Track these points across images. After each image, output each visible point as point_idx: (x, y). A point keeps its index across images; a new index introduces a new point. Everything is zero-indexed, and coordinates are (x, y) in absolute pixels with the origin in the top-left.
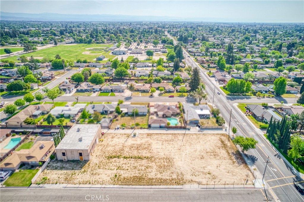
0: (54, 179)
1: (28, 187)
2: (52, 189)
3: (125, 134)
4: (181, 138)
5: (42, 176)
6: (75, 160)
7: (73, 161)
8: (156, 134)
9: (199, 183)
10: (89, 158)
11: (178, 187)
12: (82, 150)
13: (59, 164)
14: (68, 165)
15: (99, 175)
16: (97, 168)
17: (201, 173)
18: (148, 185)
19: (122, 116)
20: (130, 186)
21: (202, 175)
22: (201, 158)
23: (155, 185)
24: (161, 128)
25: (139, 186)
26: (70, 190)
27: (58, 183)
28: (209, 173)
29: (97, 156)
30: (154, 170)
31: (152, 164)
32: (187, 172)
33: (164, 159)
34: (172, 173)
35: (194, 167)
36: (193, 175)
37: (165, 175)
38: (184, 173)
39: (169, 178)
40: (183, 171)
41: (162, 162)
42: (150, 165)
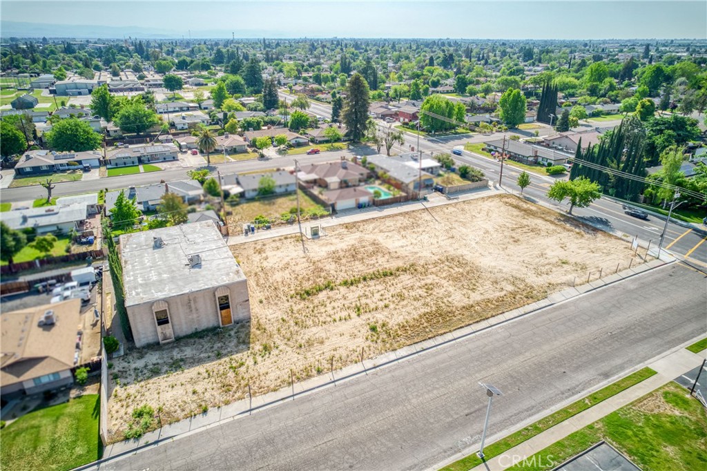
0: (179, 401)
1: (98, 464)
2: (207, 432)
3: (286, 238)
4: (426, 216)
5: (123, 411)
6: (203, 331)
7: (198, 335)
8: (364, 221)
9: (572, 285)
10: (249, 311)
11: (543, 305)
12: (227, 287)
13: (153, 358)
14: (188, 352)
15: (322, 343)
16: (294, 328)
17: (550, 266)
18: (477, 322)
19: (234, 204)
20: (440, 340)
21: (554, 269)
22: (515, 241)
23: (493, 316)
24: (362, 210)
25: (458, 331)
26: (275, 410)
27: (210, 409)
28: (564, 263)
29: (261, 302)
30: (451, 289)
31: (430, 279)
32: (522, 272)
33: (443, 263)
34: (497, 283)
35: (522, 259)
36: (539, 274)
37: (486, 292)
38: (518, 276)
39: (502, 294)
40: (514, 273)
41: (446, 268)
42: (429, 281)
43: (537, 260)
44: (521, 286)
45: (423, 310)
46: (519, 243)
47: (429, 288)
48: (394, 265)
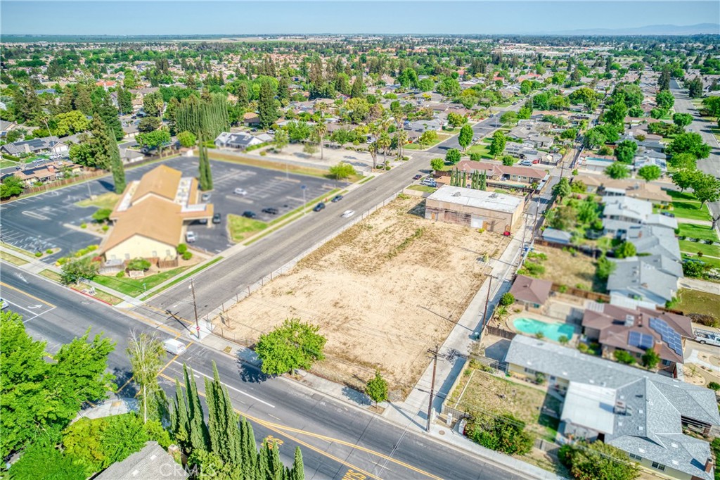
17: (300, 287)
21: (297, 285)
22: (337, 303)
28: (290, 292)
30: (354, 252)
31: (371, 254)
32: (319, 276)
33: (375, 267)
34: (331, 264)
35: (323, 286)
36: (306, 277)
37: (335, 256)
38: (319, 272)
39: (323, 258)
40: (323, 273)
41: (369, 264)
42: (369, 253)
43: (312, 289)
44: (315, 266)
45: (358, 239)
46: (333, 303)
47: (366, 250)
48: (402, 257)
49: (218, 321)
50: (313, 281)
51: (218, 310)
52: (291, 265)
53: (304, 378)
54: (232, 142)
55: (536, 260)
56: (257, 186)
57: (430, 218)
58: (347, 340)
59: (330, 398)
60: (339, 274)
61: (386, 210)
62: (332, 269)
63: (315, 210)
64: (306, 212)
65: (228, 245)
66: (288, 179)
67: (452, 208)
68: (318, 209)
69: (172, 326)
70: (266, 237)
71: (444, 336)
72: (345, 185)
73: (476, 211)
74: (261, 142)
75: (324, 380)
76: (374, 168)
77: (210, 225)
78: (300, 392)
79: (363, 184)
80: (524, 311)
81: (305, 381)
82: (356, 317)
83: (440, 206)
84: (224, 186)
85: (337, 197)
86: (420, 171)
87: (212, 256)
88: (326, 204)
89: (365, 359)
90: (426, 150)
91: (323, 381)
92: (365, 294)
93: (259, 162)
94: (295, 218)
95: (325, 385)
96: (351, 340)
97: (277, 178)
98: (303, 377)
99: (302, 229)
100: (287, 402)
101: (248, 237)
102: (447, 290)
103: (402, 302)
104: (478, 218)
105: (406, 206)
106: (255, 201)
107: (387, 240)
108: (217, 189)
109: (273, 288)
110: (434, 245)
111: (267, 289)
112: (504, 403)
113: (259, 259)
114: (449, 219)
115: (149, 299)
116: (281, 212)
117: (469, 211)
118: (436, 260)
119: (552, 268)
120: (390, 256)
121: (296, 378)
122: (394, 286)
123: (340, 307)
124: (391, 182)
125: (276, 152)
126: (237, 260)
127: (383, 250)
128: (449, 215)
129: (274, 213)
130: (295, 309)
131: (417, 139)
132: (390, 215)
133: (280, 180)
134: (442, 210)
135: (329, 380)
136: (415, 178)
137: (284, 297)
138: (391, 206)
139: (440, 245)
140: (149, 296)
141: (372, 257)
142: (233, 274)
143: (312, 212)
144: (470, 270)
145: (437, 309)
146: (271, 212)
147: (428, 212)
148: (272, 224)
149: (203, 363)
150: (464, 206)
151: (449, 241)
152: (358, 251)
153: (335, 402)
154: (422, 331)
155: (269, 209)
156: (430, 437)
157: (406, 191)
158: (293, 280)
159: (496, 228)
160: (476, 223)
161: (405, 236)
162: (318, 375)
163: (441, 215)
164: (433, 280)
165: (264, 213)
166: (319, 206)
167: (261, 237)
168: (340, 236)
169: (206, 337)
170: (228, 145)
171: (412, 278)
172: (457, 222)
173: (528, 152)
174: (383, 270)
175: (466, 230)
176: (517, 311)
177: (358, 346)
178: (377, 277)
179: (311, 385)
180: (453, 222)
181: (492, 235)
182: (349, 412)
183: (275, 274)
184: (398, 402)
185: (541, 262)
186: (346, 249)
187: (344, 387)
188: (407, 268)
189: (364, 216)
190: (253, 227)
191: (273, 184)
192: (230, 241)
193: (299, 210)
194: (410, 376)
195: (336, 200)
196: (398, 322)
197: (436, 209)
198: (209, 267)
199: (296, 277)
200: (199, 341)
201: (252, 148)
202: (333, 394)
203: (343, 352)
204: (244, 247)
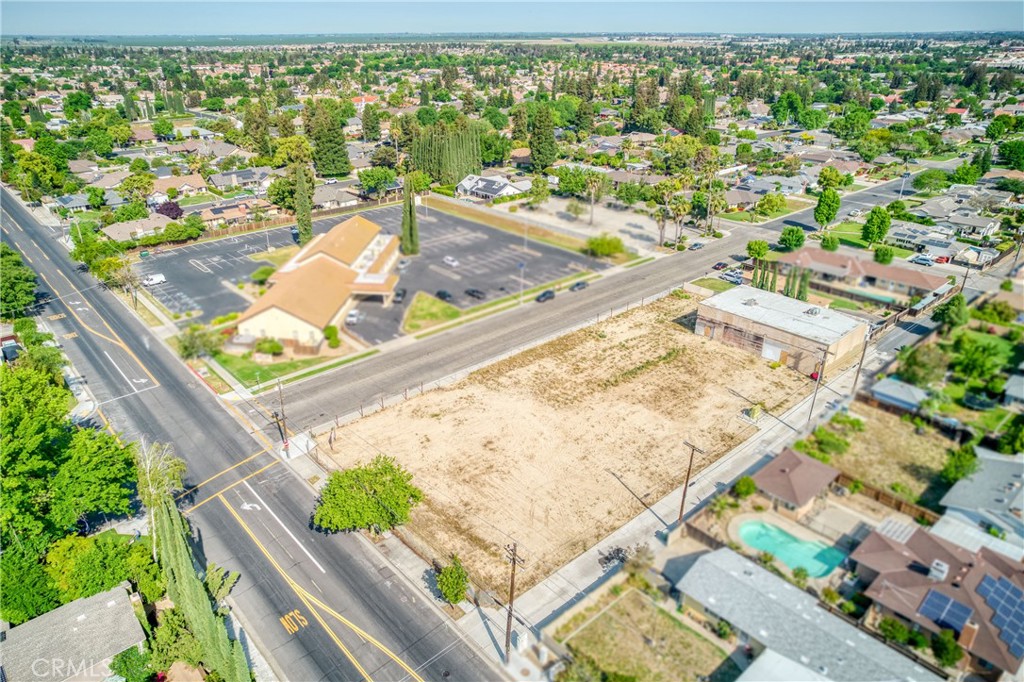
17: (455, 409)
21: (451, 406)
22: (491, 442)
28: (436, 415)
30: (558, 371)
31: (580, 378)
32: (489, 398)
33: (575, 398)
34: (516, 383)
35: (486, 414)
36: (469, 397)
37: (524, 374)
38: (492, 392)
39: (509, 373)
40: (497, 395)
41: (569, 392)
42: (580, 375)
43: (467, 416)
44: (491, 382)
45: (574, 351)
46: (485, 441)
47: (577, 370)
48: (625, 388)
49: (324, 439)
50: (476, 405)
51: (332, 423)
52: (461, 376)
53: (384, 542)
54: (478, 189)
55: (843, 429)
56: (479, 255)
57: (703, 333)
58: (472, 499)
59: (402, 578)
60: (518, 400)
61: (642, 312)
62: (512, 390)
63: (538, 300)
64: (525, 300)
65: (395, 335)
66: (526, 250)
67: (736, 323)
68: (542, 299)
69: (269, 434)
70: (450, 330)
71: (617, 523)
72: (603, 267)
73: (771, 333)
74: (518, 192)
75: (408, 550)
76: (660, 245)
77: (387, 304)
78: (369, 560)
79: (630, 269)
80: (771, 510)
81: (383, 546)
82: (505, 469)
83: (719, 318)
84: (436, 250)
85: (578, 284)
86: (732, 257)
87: (367, 347)
88: (557, 293)
89: (480, 533)
90: (761, 223)
91: (407, 552)
92: (536, 436)
93: (502, 221)
94: (504, 309)
95: (405, 558)
96: (478, 500)
97: (512, 246)
98: (384, 539)
99: (505, 326)
100: (344, 570)
101: (427, 327)
102: (664, 452)
103: (584, 458)
104: (774, 345)
105: (676, 310)
106: (464, 277)
107: (618, 358)
108: (424, 254)
109: (419, 405)
110: (685, 377)
111: (410, 405)
112: (648, 654)
113: (423, 360)
114: (729, 339)
115: (262, 394)
116: (489, 296)
117: (760, 331)
118: (674, 402)
119: (864, 446)
120: (606, 385)
121: (373, 539)
122: (587, 432)
123: (491, 450)
124: (674, 270)
125: (532, 209)
126: (395, 358)
127: (602, 373)
128: (731, 332)
129: (479, 298)
130: (428, 440)
131: (751, 206)
132: (643, 320)
133: (514, 250)
134: (720, 324)
135: (415, 552)
136: (715, 268)
137: (426, 420)
138: (651, 307)
139: (694, 379)
140: (265, 389)
141: (579, 381)
142: (378, 377)
143: (534, 302)
144: (721, 426)
145: (631, 479)
146: (475, 294)
147: (700, 324)
148: (467, 313)
149: (275, 492)
150: (754, 322)
151: (712, 375)
152: (564, 369)
153: (405, 586)
154: (588, 509)
155: (474, 291)
156: (506, 674)
157: (688, 286)
158: (448, 399)
159: (802, 365)
160: (770, 353)
161: (649, 357)
162: (404, 542)
163: (719, 331)
164: (652, 432)
165: (466, 295)
166: (544, 295)
167: (443, 329)
168: (551, 344)
169: (299, 458)
170: (472, 193)
171: (622, 423)
172: (741, 346)
173: (932, 243)
174: (585, 404)
175: (752, 361)
176: (758, 508)
177: (482, 512)
178: (570, 413)
179: (387, 553)
180: (735, 344)
181: (790, 375)
182: (415, 605)
183: (432, 385)
184: (490, 609)
185: (850, 433)
186: (549, 364)
187: (429, 568)
188: (622, 408)
189: (602, 318)
190: (440, 314)
191: (503, 254)
192: (401, 329)
193: (515, 298)
194: (531, 573)
195: (576, 289)
196: (561, 487)
197: (711, 321)
198: (355, 362)
199: (459, 393)
200: (288, 461)
201: (502, 199)
202: (409, 574)
203: (457, 516)
204: (415, 341)
